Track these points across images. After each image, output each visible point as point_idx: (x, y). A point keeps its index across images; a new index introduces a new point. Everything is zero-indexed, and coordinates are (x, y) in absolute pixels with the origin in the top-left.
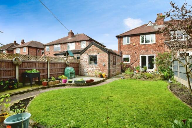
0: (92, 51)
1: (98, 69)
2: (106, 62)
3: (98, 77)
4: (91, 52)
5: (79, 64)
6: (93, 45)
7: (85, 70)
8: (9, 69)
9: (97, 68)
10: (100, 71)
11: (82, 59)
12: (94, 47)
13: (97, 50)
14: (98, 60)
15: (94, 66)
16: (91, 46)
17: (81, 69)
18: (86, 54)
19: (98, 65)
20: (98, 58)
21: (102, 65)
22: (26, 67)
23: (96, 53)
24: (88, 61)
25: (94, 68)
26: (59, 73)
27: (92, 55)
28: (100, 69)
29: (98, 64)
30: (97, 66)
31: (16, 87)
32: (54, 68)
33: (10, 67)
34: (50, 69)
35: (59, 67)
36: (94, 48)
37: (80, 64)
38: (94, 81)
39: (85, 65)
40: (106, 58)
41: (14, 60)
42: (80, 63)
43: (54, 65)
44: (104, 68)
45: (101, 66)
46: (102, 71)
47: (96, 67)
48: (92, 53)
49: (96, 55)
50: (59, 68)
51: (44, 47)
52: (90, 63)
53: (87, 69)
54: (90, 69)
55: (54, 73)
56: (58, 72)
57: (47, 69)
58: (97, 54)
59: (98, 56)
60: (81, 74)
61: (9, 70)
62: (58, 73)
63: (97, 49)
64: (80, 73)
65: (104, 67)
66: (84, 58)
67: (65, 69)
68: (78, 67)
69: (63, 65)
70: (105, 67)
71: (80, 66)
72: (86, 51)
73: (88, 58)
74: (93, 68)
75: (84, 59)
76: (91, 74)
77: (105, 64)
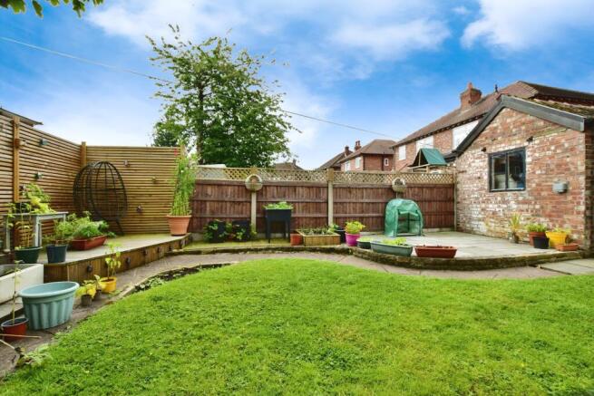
0: (503, 134)
1: (531, 207)
2: (572, 174)
3: (526, 242)
4: (499, 138)
5: (452, 187)
6: (504, 110)
7: (475, 212)
8: (241, 200)
9: (525, 202)
10: (542, 219)
11: (463, 172)
12: (511, 116)
13: (523, 128)
14: (528, 168)
15: (509, 193)
16: (498, 114)
17: (459, 206)
18: (478, 152)
19: (531, 193)
20: (528, 160)
21: (550, 188)
22: (273, 197)
23: (518, 142)
24: (486, 177)
25: (513, 205)
26: (367, 215)
27: (501, 150)
28: (542, 207)
29: (531, 185)
30: (525, 195)
31: (240, 237)
32: (348, 200)
33: (242, 196)
34: (335, 203)
35: (368, 197)
36: (509, 120)
37: (457, 190)
38: (458, 255)
39: (473, 192)
40: (575, 155)
41: (247, 180)
42: (459, 186)
43: (350, 192)
44: (559, 203)
45: (544, 194)
46: (550, 216)
47: (521, 198)
48: (501, 143)
49: (523, 149)
50: (367, 201)
51: (395, 151)
52: (494, 186)
53: (483, 206)
54: (492, 207)
55: (348, 215)
56: (363, 212)
57: (327, 203)
58: (526, 144)
59: (528, 153)
60: (461, 225)
61: (239, 203)
62: (362, 215)
63: (524, 124)
64: (458, 222)
65: (562, 199)
66: (470, 165)
67: (386, 203)
68: (452, 200)
69: (380, 190)
70: (570, 198)
71: (457, 196)
72: (478, 140)
73: (486, 163)
74: (504, 202)
75: (470, 171)
76: (498, 229)
77: (566, 186)
